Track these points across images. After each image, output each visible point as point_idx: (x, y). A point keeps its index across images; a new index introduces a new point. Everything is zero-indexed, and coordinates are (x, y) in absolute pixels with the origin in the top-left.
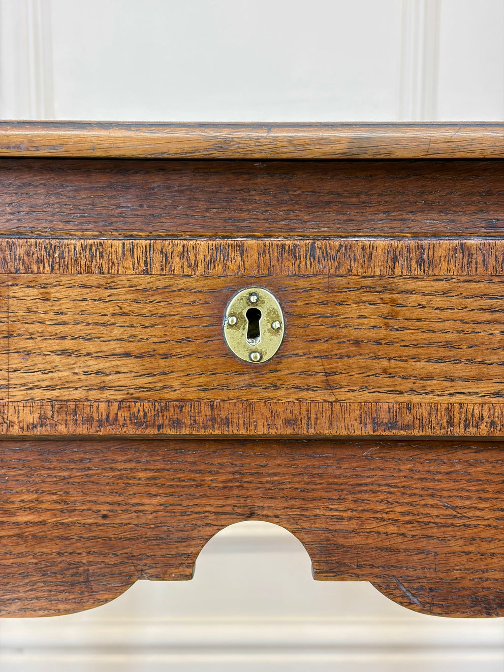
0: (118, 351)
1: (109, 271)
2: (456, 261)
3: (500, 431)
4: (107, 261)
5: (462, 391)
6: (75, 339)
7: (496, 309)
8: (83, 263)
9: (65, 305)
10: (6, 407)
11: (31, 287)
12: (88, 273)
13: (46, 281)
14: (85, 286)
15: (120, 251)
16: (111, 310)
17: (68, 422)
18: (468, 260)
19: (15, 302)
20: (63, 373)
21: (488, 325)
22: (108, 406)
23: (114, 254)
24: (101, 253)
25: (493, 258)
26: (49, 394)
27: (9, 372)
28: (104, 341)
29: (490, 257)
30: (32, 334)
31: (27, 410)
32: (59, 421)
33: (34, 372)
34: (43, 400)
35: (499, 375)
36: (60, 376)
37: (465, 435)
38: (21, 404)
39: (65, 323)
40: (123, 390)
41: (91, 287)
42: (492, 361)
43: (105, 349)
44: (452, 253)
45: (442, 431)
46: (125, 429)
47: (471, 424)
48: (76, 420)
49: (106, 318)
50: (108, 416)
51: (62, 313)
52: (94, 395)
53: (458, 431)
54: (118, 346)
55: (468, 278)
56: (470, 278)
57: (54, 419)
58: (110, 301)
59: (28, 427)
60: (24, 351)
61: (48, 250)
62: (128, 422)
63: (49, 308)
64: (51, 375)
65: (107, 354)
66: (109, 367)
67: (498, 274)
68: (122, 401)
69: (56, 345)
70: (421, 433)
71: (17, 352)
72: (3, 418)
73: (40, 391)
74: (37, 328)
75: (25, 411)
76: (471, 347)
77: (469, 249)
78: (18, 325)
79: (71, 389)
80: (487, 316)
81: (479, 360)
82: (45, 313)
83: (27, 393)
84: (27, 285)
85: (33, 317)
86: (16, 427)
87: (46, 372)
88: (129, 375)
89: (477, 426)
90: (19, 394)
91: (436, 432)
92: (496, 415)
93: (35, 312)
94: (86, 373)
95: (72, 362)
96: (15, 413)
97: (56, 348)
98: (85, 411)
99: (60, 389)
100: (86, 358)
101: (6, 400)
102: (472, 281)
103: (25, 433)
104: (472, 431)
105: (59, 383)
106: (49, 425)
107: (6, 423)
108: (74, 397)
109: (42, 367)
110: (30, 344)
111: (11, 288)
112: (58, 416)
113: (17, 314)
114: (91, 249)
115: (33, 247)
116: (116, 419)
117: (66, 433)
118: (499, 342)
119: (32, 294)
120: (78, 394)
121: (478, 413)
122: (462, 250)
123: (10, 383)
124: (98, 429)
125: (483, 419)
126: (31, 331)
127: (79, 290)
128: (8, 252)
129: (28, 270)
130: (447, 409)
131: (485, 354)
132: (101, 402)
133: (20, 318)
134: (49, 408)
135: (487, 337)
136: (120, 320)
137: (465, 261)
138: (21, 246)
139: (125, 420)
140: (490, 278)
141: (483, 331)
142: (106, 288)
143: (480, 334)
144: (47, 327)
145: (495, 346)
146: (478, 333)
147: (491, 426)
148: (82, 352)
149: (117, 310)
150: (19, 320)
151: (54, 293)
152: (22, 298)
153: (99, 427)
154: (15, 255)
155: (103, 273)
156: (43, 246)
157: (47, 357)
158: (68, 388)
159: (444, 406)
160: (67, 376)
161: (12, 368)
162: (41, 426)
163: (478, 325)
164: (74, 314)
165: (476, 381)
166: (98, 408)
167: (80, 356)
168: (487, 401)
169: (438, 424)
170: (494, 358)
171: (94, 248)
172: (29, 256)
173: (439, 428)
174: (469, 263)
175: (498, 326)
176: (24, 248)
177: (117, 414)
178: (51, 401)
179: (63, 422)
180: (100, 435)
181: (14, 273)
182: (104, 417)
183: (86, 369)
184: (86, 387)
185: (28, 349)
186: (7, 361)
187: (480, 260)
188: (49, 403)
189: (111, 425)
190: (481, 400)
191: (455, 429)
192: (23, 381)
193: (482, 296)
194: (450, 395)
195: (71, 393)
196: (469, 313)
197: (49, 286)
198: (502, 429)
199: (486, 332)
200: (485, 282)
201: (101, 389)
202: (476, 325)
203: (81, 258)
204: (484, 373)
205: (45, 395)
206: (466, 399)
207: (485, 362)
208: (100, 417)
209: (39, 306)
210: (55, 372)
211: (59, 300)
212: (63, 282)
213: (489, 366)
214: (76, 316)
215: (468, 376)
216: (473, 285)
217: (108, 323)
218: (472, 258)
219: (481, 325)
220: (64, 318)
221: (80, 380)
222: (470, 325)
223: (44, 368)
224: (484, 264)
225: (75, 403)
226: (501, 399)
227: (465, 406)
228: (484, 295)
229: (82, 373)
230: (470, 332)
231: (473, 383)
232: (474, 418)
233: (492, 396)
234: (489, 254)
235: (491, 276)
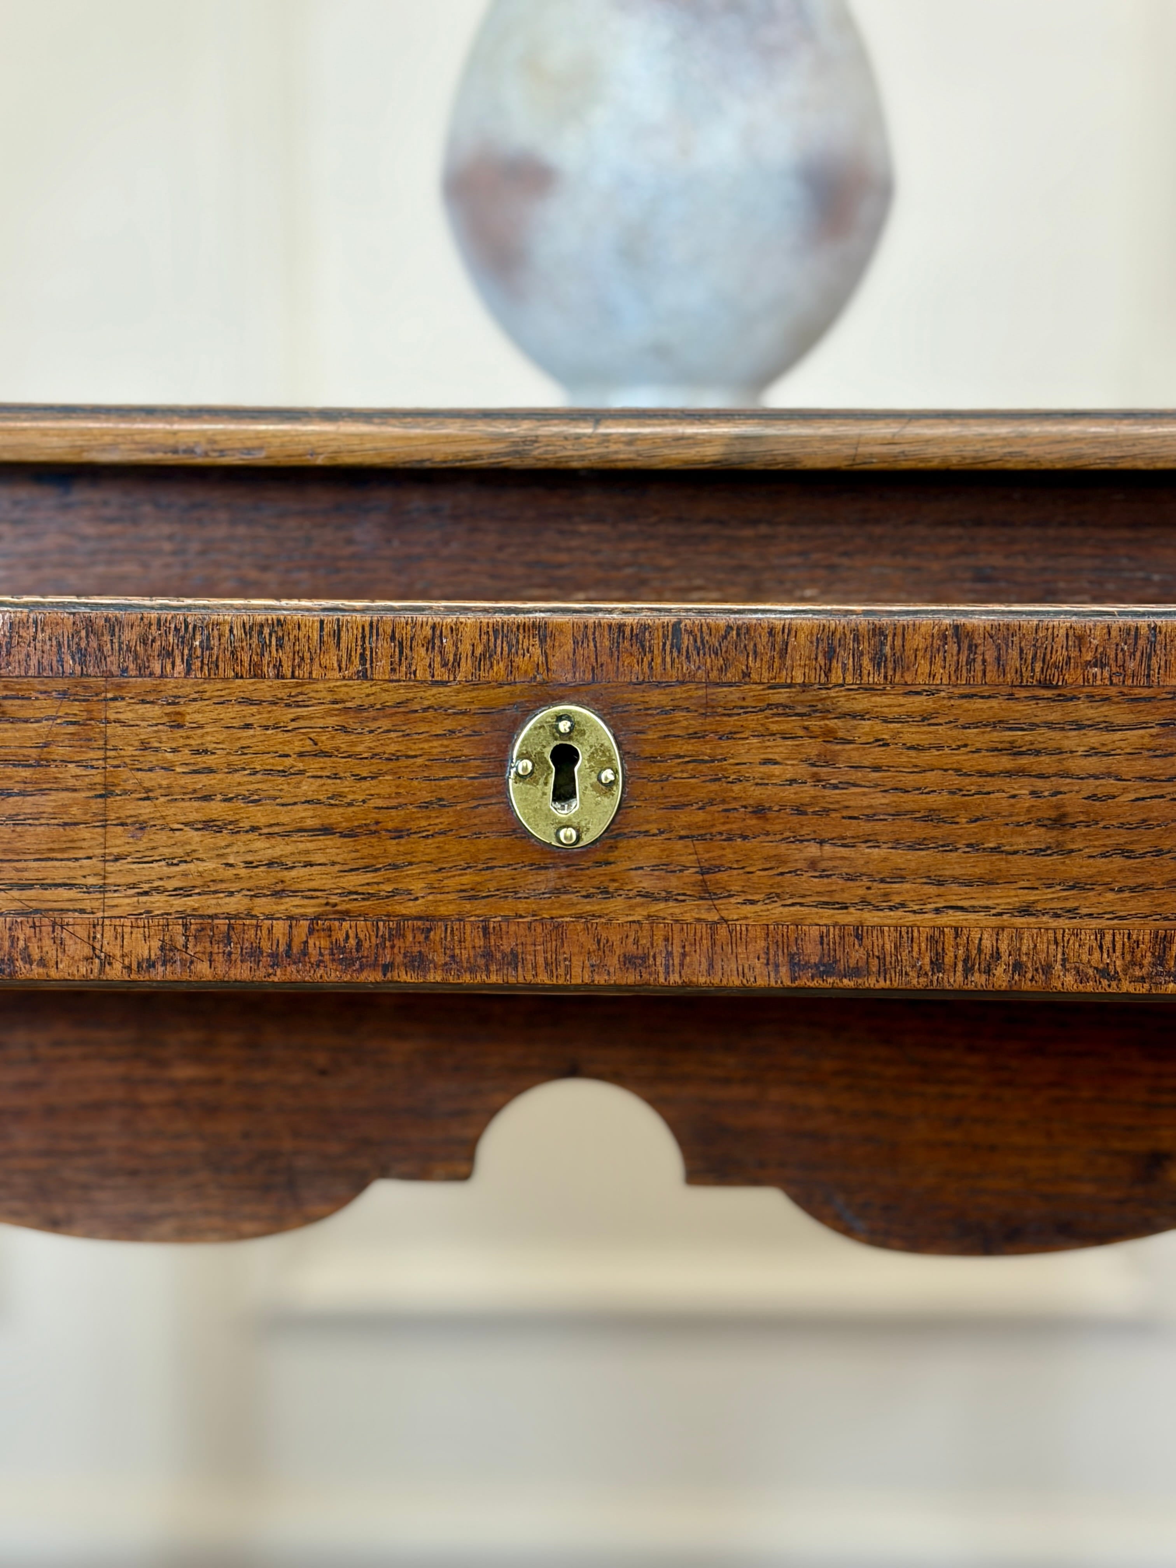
0: (309, 823)
1: (293, 672)
2: (945, 658)
3: (1031, 980)
4: (291, 655)
5: (960, 904)
6: (230, 800)
7: (1024, 749)
8: (246, 659)
9: (211, 737)
10: (99, 928)
11: (148, 703)
12: (255, 676)
13: (176, 692)
14: (249, 702)
15: (316, 636)
16: (297, 746)
17: (215, 957)
18: (968, 656)
19: (120, 730)
20: (205, 864)
21: (1008, 780)
22: (291, 927)
23: (303, 641)
24: (280, 639)
25: (1014, 653)
26: (179, 904)
27: (105, 861)
28: (283, 805)
29: (1010, 651)
30: (148, 790)
31: (138, 933)
32: (196, 955)
33: (152, 862)
34: (167, 914)
35: (1029, 874)
36: (201, 869)
37: (965, 987)
38: (127, 922)
39: (210, 771)
40: (317, 897)
41: (260, 703)
42: (1015, 847)
43: (284, 819)
44: (937, 643)
45: (922, 980)
46: (321, 971)
47: (977, 966)
48: (230, 953)
49: (288, 762)
50: (289, 946)
51: (206, 752)
52: (263, 905)
53: (952, 981)
54: (310, 813)
55: (967, 690)
56: (973, 691)
57: (189, 951)
58: (295, 729)
59: (139, 965)
60: (133, 824)
61: (182, 633)
62: (327, 958)
63: (182, 742)
64: (183, 867)
65: (288, 828)
66: (292, 854)
67: (1024, 683)
68: (317, 918)
69: (194, 811)
70: (882, 984)
71: (122, 824)
72: (94, 948)
73: (163, 898)
74: (158, 778)
75: (134, 935)
76: (975, 821)
77: (970, 635)
78: (125, 773)
79: (222, 895)
80: (1006, 762)
81: (991, 845)
82: (174, 750)
83: (138, 902)
84: (140, 698)
85: (151, 758)
86: (118, 966)
87: (175, 861)
88: (329, 869)
89: (988, 971)
90: (124, 902)
91: (909, 982)
92: (1024, 949)
93: (157, 750)
94: (249, 864)
95: (223, 844)
96: (116, 938)
97: (193, 816)
98: (246, 936)
99: (199, 894)
100: (251, 836)
101: (100, 914)
102: (976, 695)
103: (134, 976)
104: (978, 980)
105: (199, 882)
106: (178, 963)
107: (99, 957)
108: (225, 910)
109: (166, 851)
110: (145, 810)
111: (112, 704)
112: (195, 946)
113: (122, 753)
114: (261, 633)
115: (153, 627)
116: (305, 953)
117: (211, 978)
118: (1029, 811)
119: (150, 715)
120: (234, 904)
121: (989, 945)
122: (957, 637)
123: (107, 882)
124: (271, 971)
125: (999, 957)
126: (147, 784)
127: (238, 708)
128: (106, 638)
129: (143, 670)
130: (931, 939)
131: (1001, 834)
132: (277, 919)
133: (127, 760)
134: (180, 929)
135: (1005, 803)
136: (314, 765)
137: (963, 658)
138: (129, 626)
139: (321, 954)
140: (1008, 690)
141: (998, 791)
142: (288, 705)
143: (992, 796)
144: (178, 776)
145: (1022, 819)
146: (989, 793)
147: (1014, 972)
148: (241, 825)
149: (309, 747)
150: (126, 765)
151: (192, 713)
152: (132, 723)
153: (272, 967)
154: (120, 643)
155: (283, 677)
156: (173, 626)
157: (178, 833)
158: (215, 892)
159: (925, 932)
160: (214, 869)
161: (110, 854)
162: (164, 964)
163: (988, 779)
164: (229, 754)
165: (986, 886)
166: (270, 931)
167: (238, 832)
168: (1006, 923)
169: (913, 967)
170: (1020, 842)
171: (266, 631)
172: (145, 644)
173: (915, 975)
174: (970, 662)
175: (1026, 780)
176: (136, 629)
177: (306, 942)
178: (183, 916)
179: (205, 958)
180: (273, 982)
181: (117, 676)
182: (281, 949)
183: (249, 858)
184: (249, 890)
185: (141, 818)
186: (102, 840)
187: (990, 656)
188: (180, 921)
189: (295, 963)
190: (995, 921)
191: (946, 979)
192: (131, 879)
193: (996, 724)
194: (937, 911)
195: (220, 901)
196: (970, 756)
197: (182, 701)
198: (1037, 978)
199: (1003, 791)
200: (1000, 697)
201: (278, 894)
202: (984, 779)
203: (242, 648)
204: (1000, 870)
205: (172, 906)
206: (966, 920)
207: (1003, 849)
208: (274, 949)
209: (164, 739)
210: (192, 861)
211: (201, 727)
212: (208, 694)
213: (1010, 857)
214: (232, 758)
215: (970, 875)
216: (979, 704)
217: (292, 771)
218: (975, 653)
219: (996, 778)
220: (209, 760)
221: (238, 877)
222: (975, 777)
223: (170, 854)
224: (999, 663)
225: (227, 921)
226: (1032, 920)
227: (965, 931)
228: (1000, 722)
229: (242, 865)
230: (973, 792)
231: (980, 889)
232: (983, 956)
233: (1016, 914)
234: (1007, 645)
235: (1013, 686)
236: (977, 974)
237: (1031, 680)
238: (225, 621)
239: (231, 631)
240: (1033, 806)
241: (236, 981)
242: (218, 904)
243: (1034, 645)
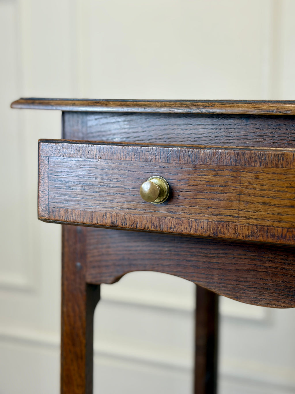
0: (288, 204)
1: (286, 166)
4: (286, 162)
6: (269, 197)
8: (274, 162)
9: (265, 182)
10: (237, 227)
11: (251, 173)
12: (277, 167)
13: (257, 170)
14: (275, 173)
15: (292, 158)
16: (286, 185)
17: (264, 236)
19: (244, 179)
22: (283, 230)
23: (289, 159)
24: (283, 158)
26: (256, 222)
27: (239, 210)
28: (282, 199)
30: (250, 194)
31: (246, 229)
33: (250, 211)
34: (253, 224)
36: (261, 214)
38: (243, 226)
39: (265, 190)
40: (289, 223)
41: (277, 174)
43: (282, 203)
46: (289, 242)
48: (267, 235)
49: (284, 189)
50: (282, 235)
51: (264, 185)
52: (276, 224)
54: (288, 202)
58: (286, 181)
59: (246, 236)
60: (246, 202)
61: (259, 156)
62: (291, 238)
63: (258, 182)
64: (257, 213)
65: (283, 205)
66: (284, 212)
68: (289, 228)
69: (260, 199)
71: (243, 202)
72: (236, 231)
73: (252, 220)
74: (252, 191)
75: (245, 229)
78: (244, 190)
79: (266, 221)
82: (256, 185)
83: (246, 221)
84: (249, 171)
85: (251, 186)
86: (241, 236)
87: (255, 212)
88: (293, 216)
90: (243, 221)
93: (252, 184)
94: (273, 214)
95: (267, 208)
96: (241, 229)
97: (260, 201)
98: (272, 231)
99: (261, 220)
100: (273, 207)
101: (237, 223)
103: (245, 239)
105: (260, 217)
106: (255, 237)
107: (237, 234)
108: (267, 224)
110: (249, 199)
111: (242, 173)
112: (259, 233)
113: (244, 185)
114: (278, 156)
115: (253, 154)
116: (286, 236)
117: (263, 241)
119: (251, 176)
120: (269, 223)
123: (239, 215)
124: (277, 240)
126: (250, 192)
127: (272, 175)
128: (242, 157)
129: (250, 165)
132: (280, 228)
133: (245, 186)
134: (256, 228)
136: (290, 190)
138: (248, 154)
139: (290, 237)
142: (284, 175)
144: (257, 191)
148: (271, 204)
149: (289, 185)
150: (245, 187)
151: (261, 176)
152: (247, 177)
153: (278, 239)
154: (245, 158)
155: (283, 168)
156: (257, 154)
157: (256, 205)
158: (265, 220)
160: (264, 214)
161: (240, 209)
162: (252, 236)
164: (269, 186)
166: (277, 231)
167: (271, 205)
171: (280, 156)
172: (251, 158)
176: (249, 155)
177: (286, 234)
178: (257, 225)
179: (261, 236)
180: (278, 243)
181: (244, 166)
182: (280, 235)
183: (273, 212)
184: (273, 220)
185: (248, 201)
186: (238, 205)
188: (256, 226)
189: (283, 239)
192: (245, 215)
197: (259, 172)
201: (280, 221)
203: (274, 160)
205: (254, 222)
208: (278, 235)
209: (254, 182)
210: (259, 212)
211: (263, 179)
212: (265, 171)
214: (270, 187)
217: (285, 191)
220: (265, 187)
221: (270, 217)
223: (254, 210)
225: (267, 227)
229: (271, 214)
238: (270, 154)
239: (271, 156)
241: (269, 242)
242: (265, 223)
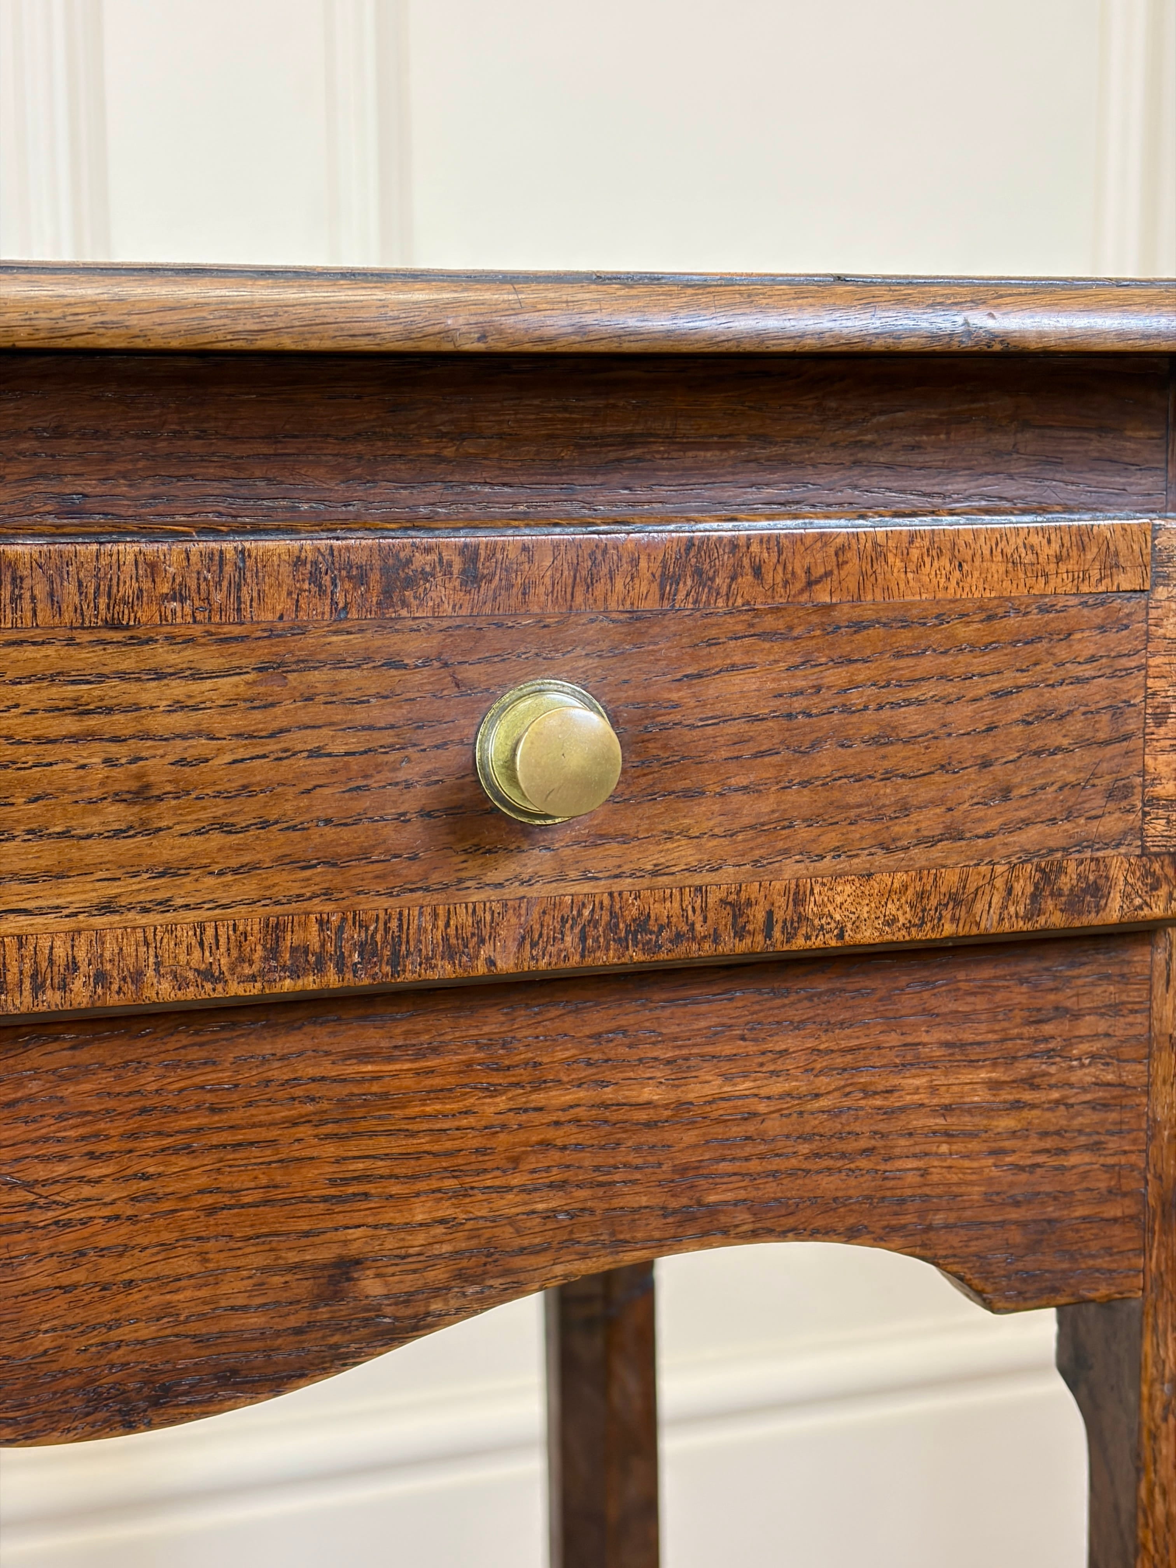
3: (118, 993)
5: (22, 905)
7: (91, 707)
18: (13, 592)
21: (74, 746)
25: (72, 588)
29: (65, 583)
35: (108, 862)
37: (36, 1009)
42: (88, 830)
47: (49, 982)
53: (17, 1002)
55: (14, 636)
56: (21, 636)
67: (87, 624)
76: (36, 800)
77: (13, 566)
80: (71, 725)
81: (58, 829)
89: (64, 987)
92: (107, 955)
102: (26, 641)
104: (52, 999)
118: (102, 784)
121: (63, 955)
125: (76, 968)
131: (69, 816)
135: (72, 775)
137: (6, 595)
140: (68, 633)
141: (63, 761)
143: (55, 767)
145: (95, 794)
146: (51, 764)
147: (96, 984)
163: (49, 746)
165: (54, 881)
168: (82, 925)
170: (94, 823)
174: (15, 599)
175: (96, 746)
187: (40, 591)
190: (70, 924)
191: (10, 999)
193: (53, 678)
196: (24, 718)
198: (125, 989)
199: (69, 761)
200: (58, 643)
202: (43, 747)
204: (70, 860)
206: (32, 925)
207: (73, 833)
213: (82, 842)
215: (34, 869)
216: (30, 652)
218: (21, 588)
219: (58, 745)
222: (31, 746)
224: (52, 600)
226: (116, 918)
227: (32, 940)
228: (58, 674)
230: (30, 764)
231: (47, 885)
232: (56, 969)
233: (96, 913)
234: (62, 578)
235: (72, 628)
236: (49, 992)
237: (93, 619)
240: (107, 777)
243: (96, 576)
